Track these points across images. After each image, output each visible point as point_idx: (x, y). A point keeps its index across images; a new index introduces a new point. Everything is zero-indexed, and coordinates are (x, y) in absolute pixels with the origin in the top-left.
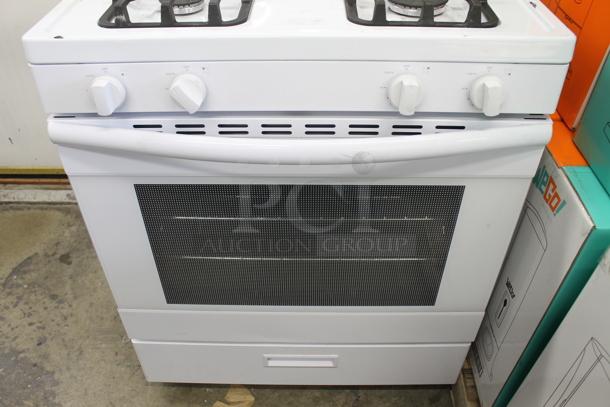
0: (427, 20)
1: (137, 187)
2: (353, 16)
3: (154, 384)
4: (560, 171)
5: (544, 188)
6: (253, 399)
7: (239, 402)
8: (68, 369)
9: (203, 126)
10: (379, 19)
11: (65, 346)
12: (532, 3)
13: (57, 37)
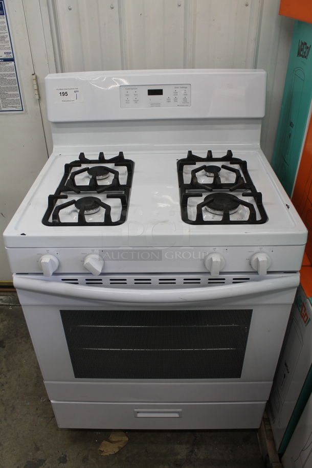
0: (226, 221)
1: (61, 311)
2: (185, 218)
3: (62, 429)
4: (308, 300)
5: (301, 309)
6: (127, 439)
7: (119, 441)
8: (6, 420)
9: (101, 280)
10: (200, 221)
11: (3, 404)
12: (287, 205)
13: (22, 234)
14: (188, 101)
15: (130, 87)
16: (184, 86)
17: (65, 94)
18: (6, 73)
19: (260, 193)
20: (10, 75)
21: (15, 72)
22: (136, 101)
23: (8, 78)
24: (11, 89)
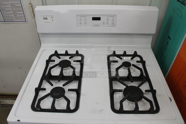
12: (170, 98)
13: (18, 121)
14: (115, 24)
15: (82, 16)
16: (113, 16)
17: (46, 19)
18: (15, 2)
19: (155, 90)
20: (17, 4)
21: (20, 2)
22: (85, 23)
23: (16, 5)
24: (19, 11)
